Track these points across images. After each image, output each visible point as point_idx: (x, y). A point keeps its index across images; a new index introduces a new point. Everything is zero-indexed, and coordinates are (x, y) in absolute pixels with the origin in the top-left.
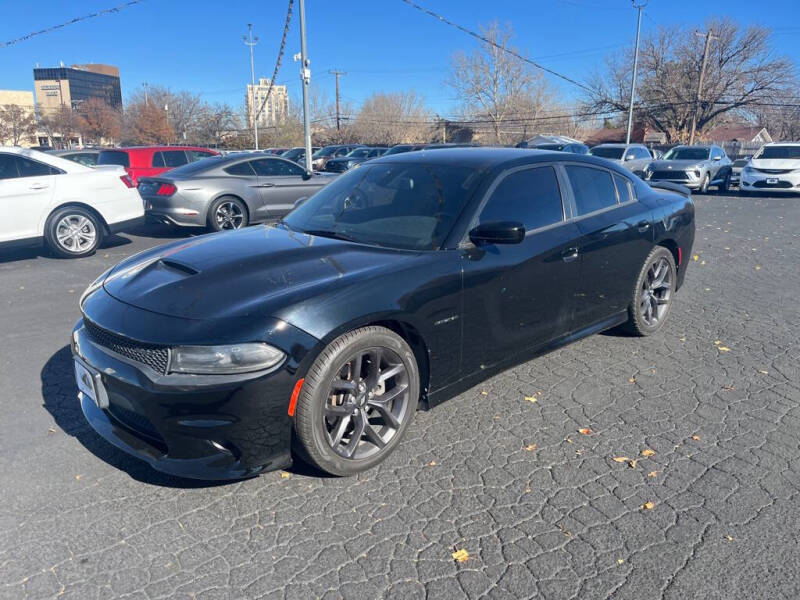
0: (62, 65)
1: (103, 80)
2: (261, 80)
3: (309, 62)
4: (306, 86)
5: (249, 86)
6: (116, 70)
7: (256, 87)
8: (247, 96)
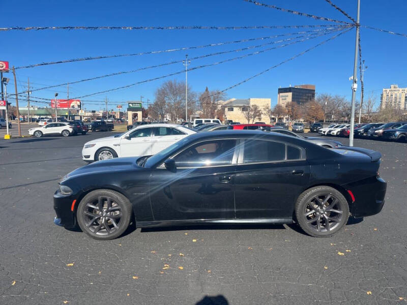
0: (290, 86)
1: (307, 91)
2: (392, 86)
3: (357, 80)
4: (354, 92)
5: (384, 89)
6: (314, 86)
7: (388, 90)
8: (382, 95)
